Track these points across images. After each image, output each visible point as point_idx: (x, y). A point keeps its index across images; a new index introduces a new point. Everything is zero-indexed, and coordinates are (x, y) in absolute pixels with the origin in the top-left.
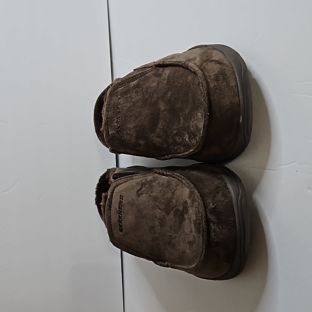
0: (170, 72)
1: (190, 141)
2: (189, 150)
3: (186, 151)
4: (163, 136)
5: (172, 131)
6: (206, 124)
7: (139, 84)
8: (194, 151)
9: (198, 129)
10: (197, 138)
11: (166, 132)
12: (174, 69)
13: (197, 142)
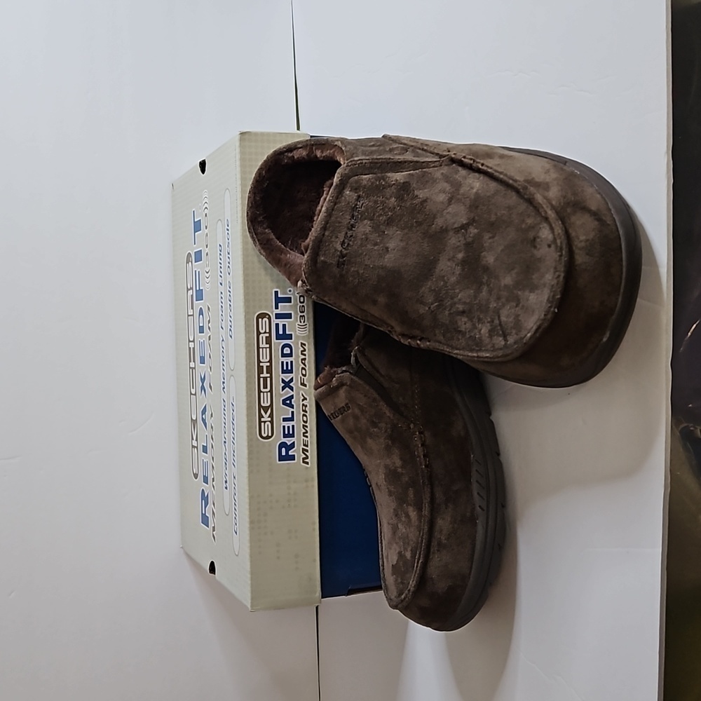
0: (483, 187)
1: (491, 336)
2: (480, 350)
3: (472, 351)
4: (432, 304)
5: (455, 303)
6: (543, 327)
7: (407, 184)
8: (490, 358)
9: (518, 325)
10: (511, 340)
11: (441, 300)
12: (493, 185)
13: (506, 346)
